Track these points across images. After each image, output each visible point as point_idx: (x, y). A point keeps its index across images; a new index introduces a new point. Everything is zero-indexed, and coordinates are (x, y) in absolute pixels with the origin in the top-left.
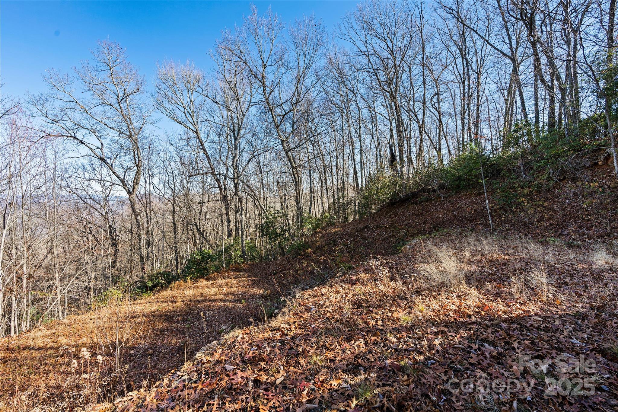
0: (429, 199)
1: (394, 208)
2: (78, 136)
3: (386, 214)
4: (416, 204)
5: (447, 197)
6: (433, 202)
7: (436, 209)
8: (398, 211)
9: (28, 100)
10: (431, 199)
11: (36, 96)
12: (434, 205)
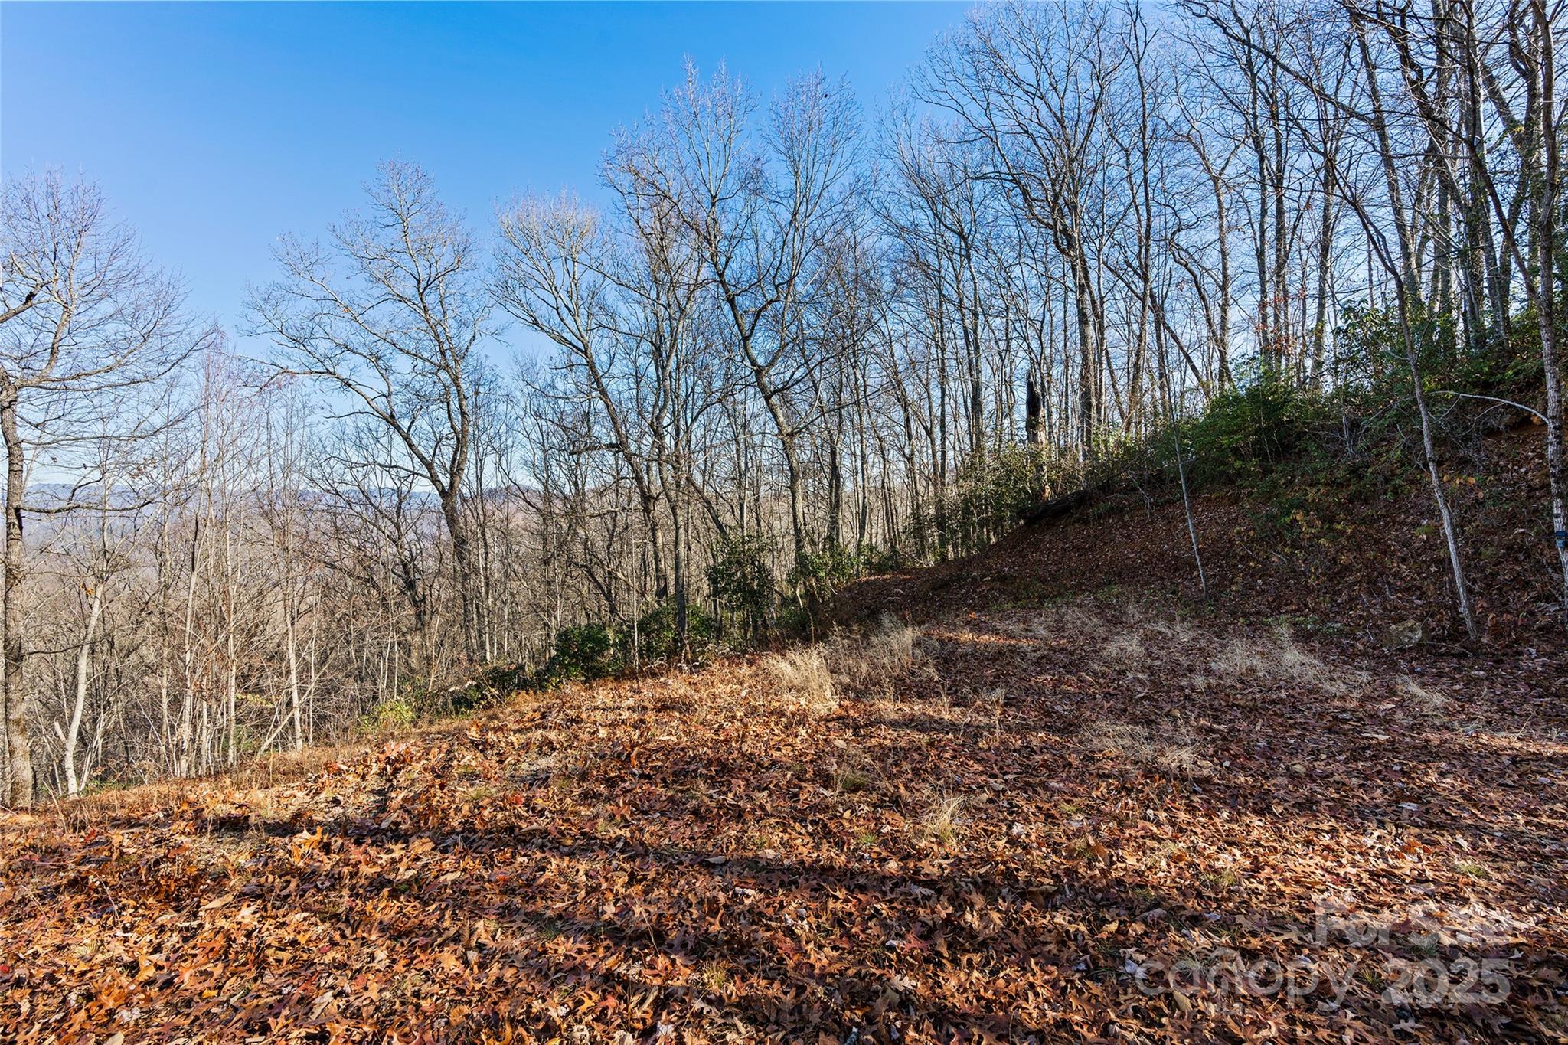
0: (1117, 511)
1: (1034, 532)
2: (339, 370)
3: (1014, 547)
4: (1086, 522)
5: (1163, 506)
6: (1127, 518)
7: (1129, 536)
8: (1041, 541)
9: (248, 299)
10: (1121, 511)
11: (262, 290)
12: (1125, 526)
